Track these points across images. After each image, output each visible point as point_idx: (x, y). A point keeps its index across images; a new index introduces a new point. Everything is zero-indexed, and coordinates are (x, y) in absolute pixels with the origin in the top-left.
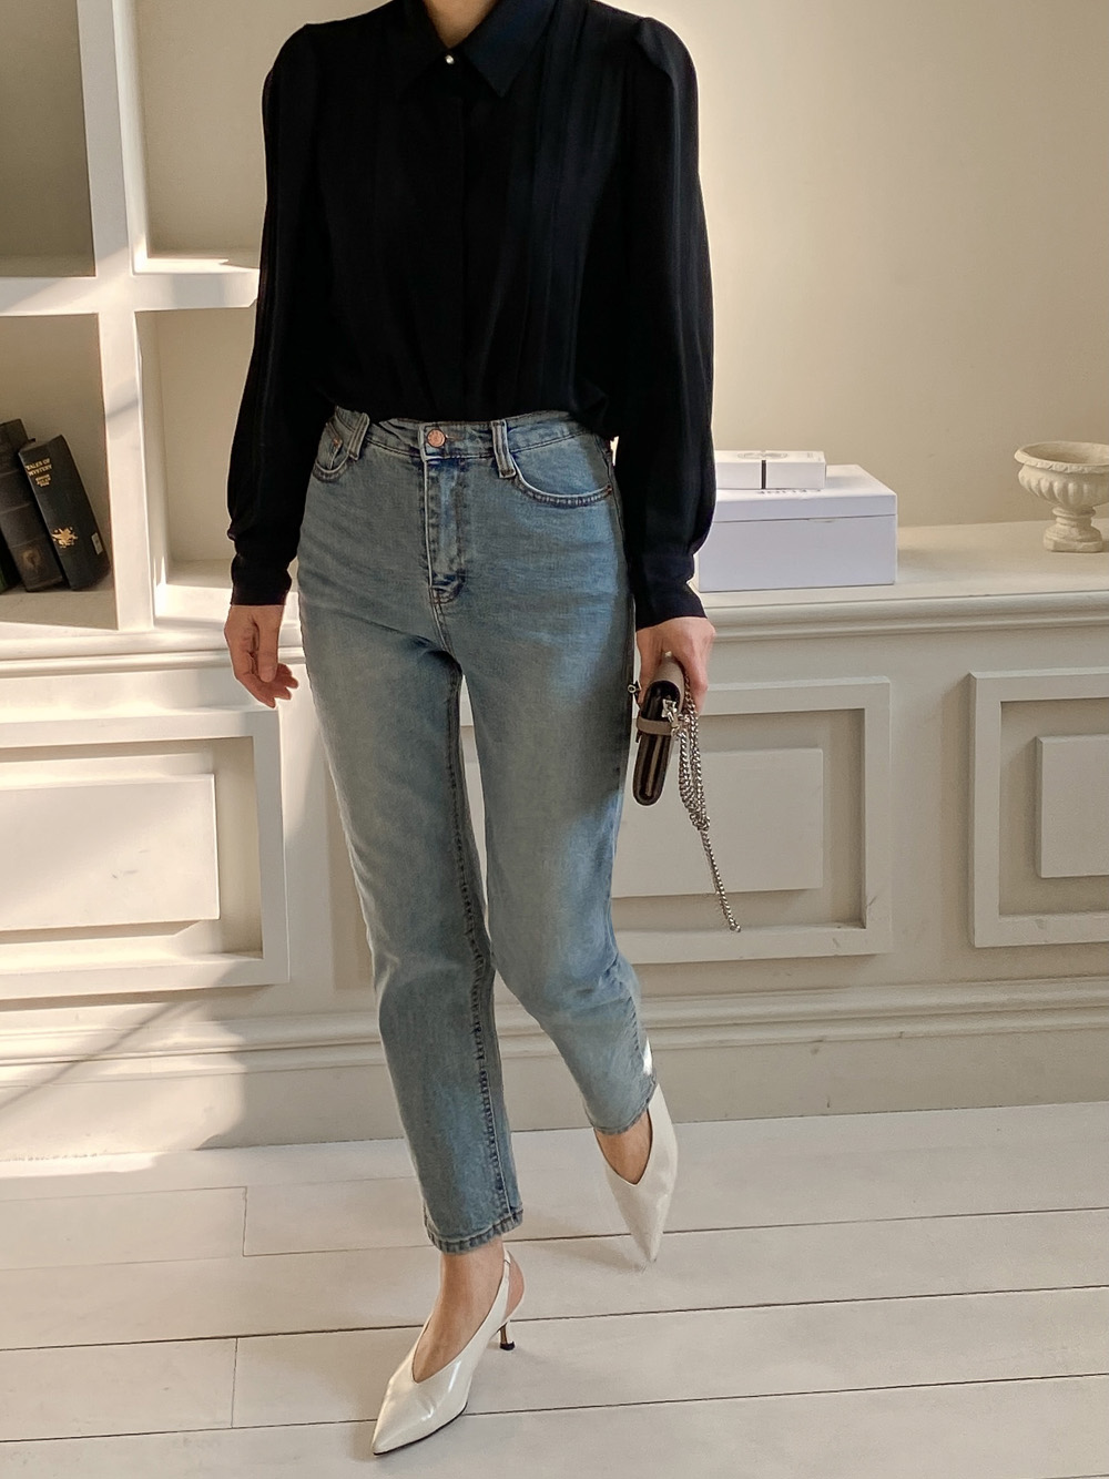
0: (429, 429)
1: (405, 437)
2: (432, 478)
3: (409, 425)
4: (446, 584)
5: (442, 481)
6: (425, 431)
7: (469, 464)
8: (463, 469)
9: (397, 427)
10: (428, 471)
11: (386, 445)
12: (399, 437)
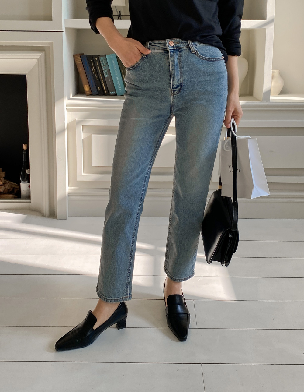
1: (161, 45)
8: (180, 52)
9: (157, 44)
11: (155, 50)
12: (159, 46)
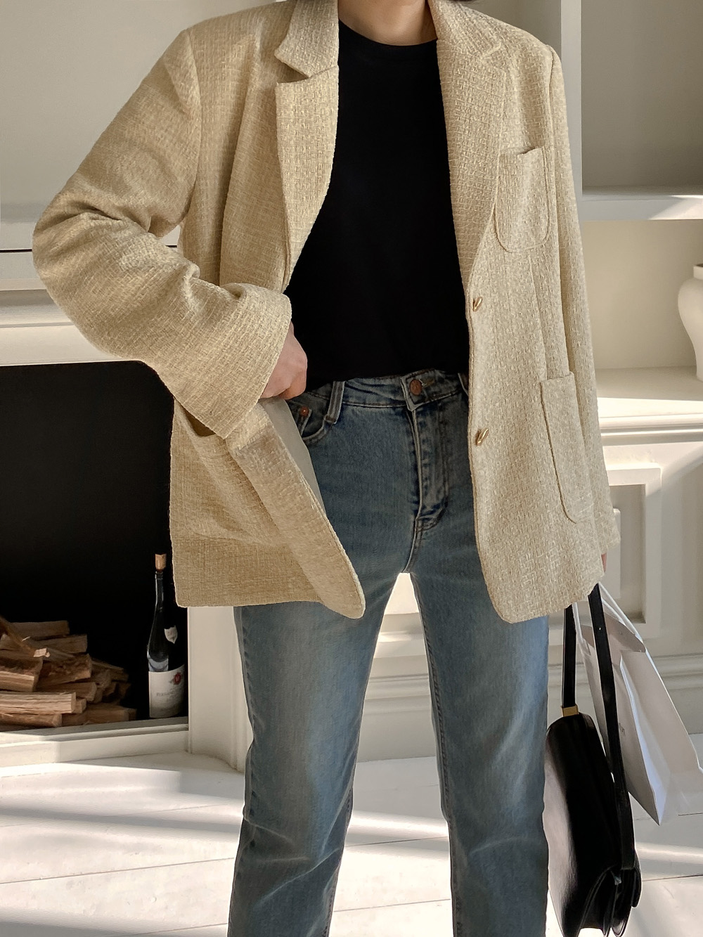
0: (409, 381)
1: (384, 391)
2: (421, 423)
3: (387, 382)
4: (432, 513)
5: (429, 425)
6: (407, 383)
7: (445, 404)
8: (442, 409)
9: (372, 386)
10: (417, 417)
11: (364, 403)
12: (376, 394)
